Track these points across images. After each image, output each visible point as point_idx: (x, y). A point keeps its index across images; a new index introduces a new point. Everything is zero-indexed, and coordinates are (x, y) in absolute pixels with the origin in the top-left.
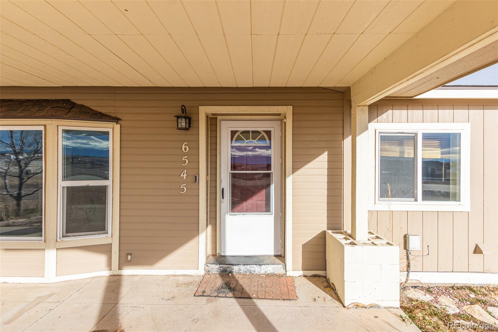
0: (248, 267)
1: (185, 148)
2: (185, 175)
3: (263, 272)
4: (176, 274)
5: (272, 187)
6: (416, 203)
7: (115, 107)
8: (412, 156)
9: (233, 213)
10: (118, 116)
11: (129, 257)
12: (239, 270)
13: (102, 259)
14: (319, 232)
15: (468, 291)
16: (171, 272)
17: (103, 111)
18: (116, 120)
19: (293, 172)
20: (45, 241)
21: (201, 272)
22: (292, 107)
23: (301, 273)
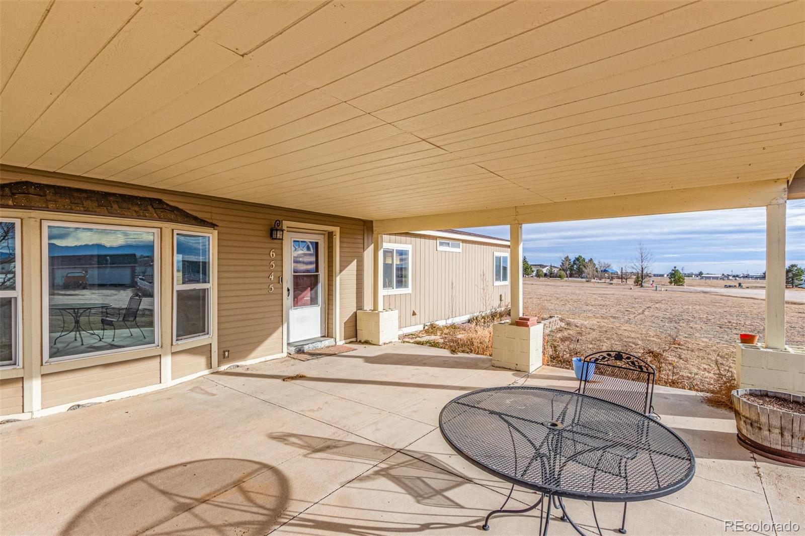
0: (314, 344)
1: (273, 254)
2: (273, 277)
3: (323, 346)
4: (267, 360)
5: (320, 285)
6: (393, 290)
7: (211, 212)
8: (391, 263)
9: (295, 308)
10: (214, 222)
11: (227, 353)
12: (309, 348)
13: (202, 360)
14: (352, 313)
15: (411, 336)
16: (263, 359)
17: (200, 215)
18: (213, 226)
19: (340, 273)
20: (162, 346)
21: (285, 354)
22: (339, 228)
23: (344, 342)
